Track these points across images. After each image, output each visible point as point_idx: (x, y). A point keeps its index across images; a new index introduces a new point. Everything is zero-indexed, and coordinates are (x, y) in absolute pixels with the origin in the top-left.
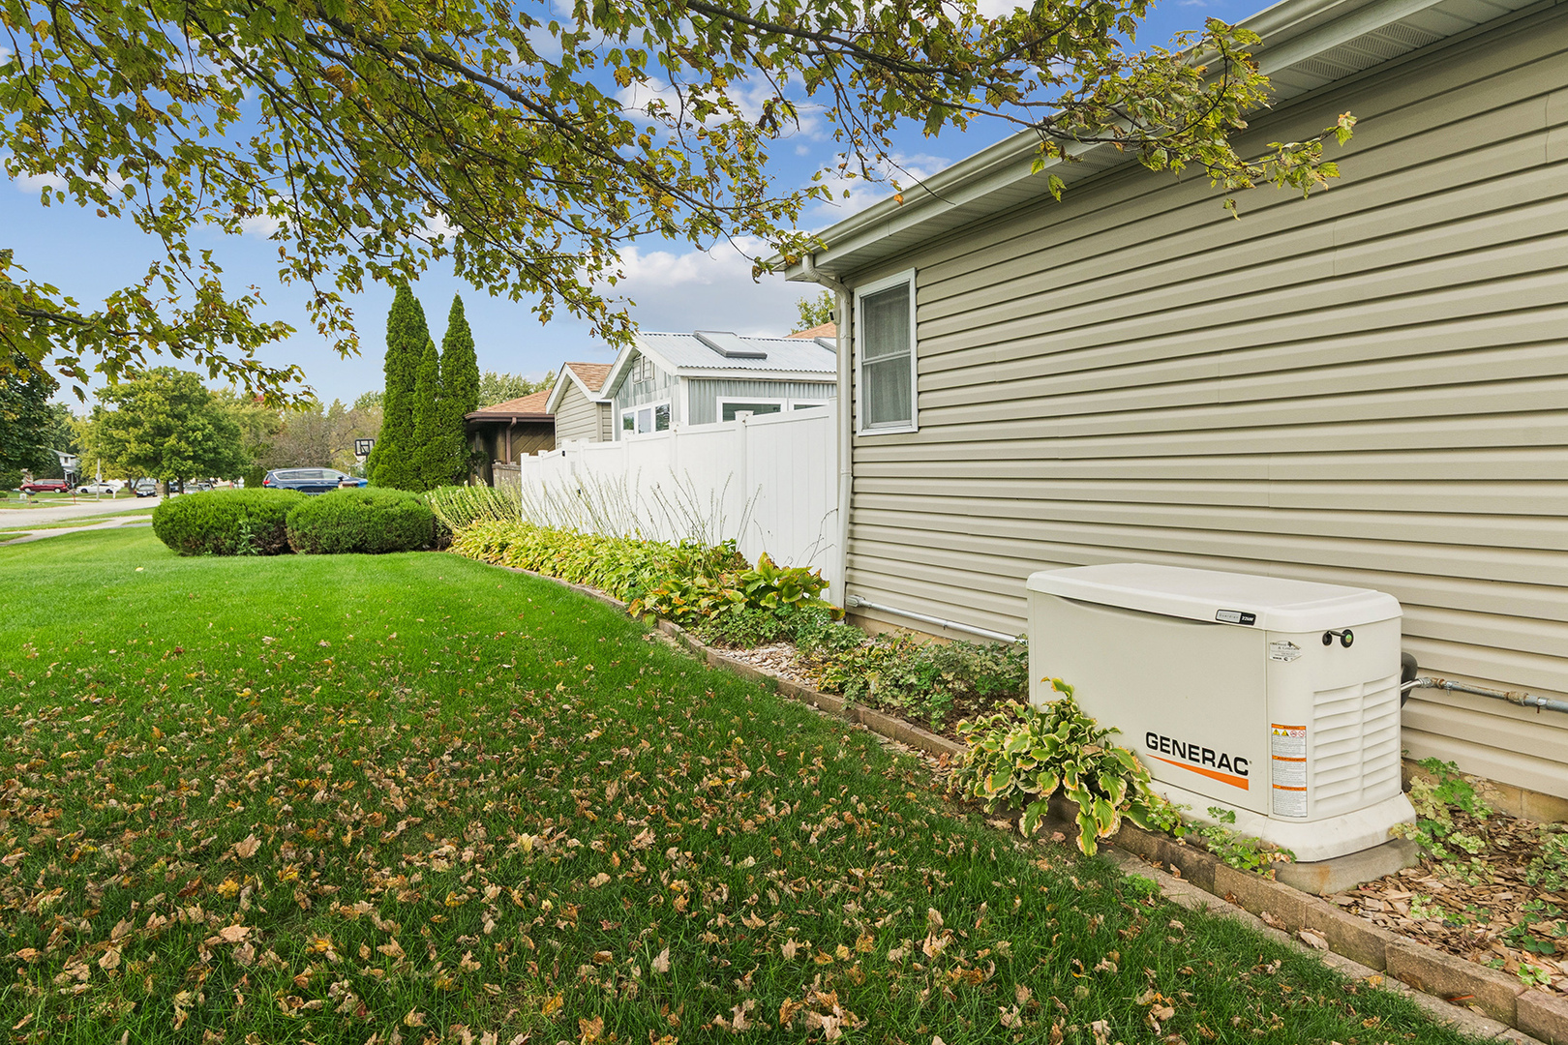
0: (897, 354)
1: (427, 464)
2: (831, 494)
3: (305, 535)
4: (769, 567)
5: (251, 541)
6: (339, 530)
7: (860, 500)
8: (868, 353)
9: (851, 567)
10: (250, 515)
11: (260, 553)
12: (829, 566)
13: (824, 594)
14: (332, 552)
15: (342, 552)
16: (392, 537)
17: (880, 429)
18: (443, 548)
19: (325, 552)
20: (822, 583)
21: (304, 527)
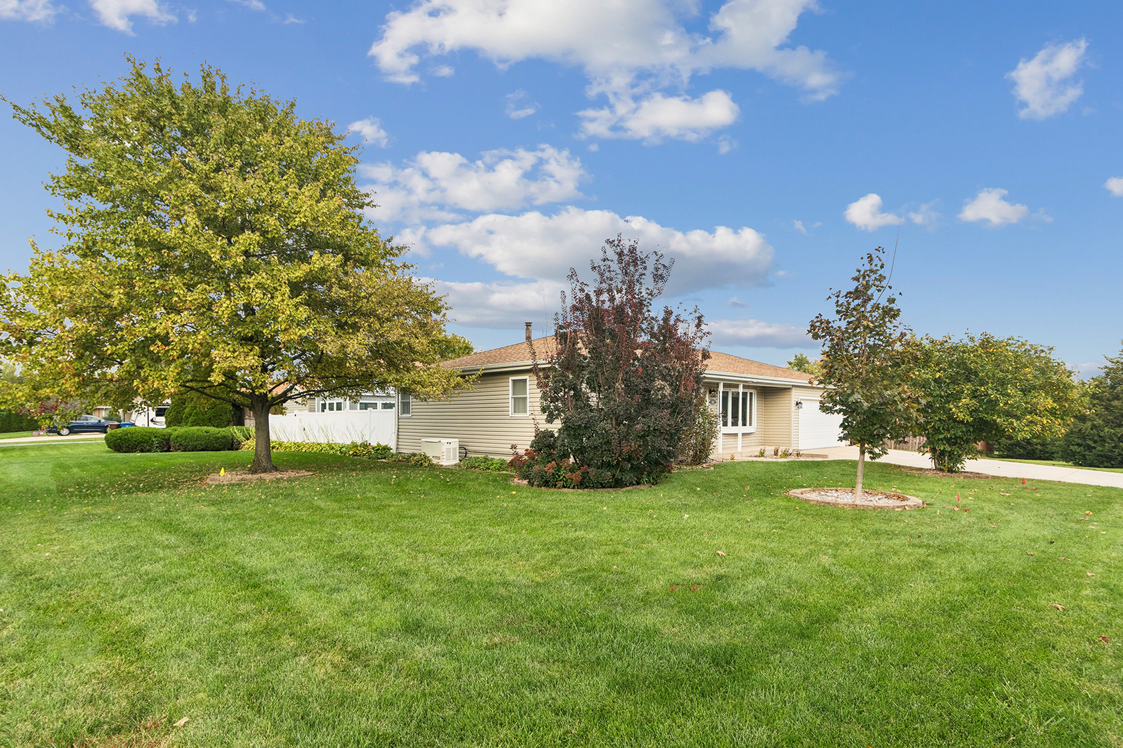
0: (408, 401)
1: (214, 417)
2: (394, 429)
3: (181, 445)
4: (379, 445)
5: (157, 447)
6: (196, 443)
7: (400, 430)
8: (402, 399)
9: (398, 445)
10: (156, 437)
11: (161, 452)
12: (392, 445)
13: (391, 451)
14: (193, 451)
15: (197, 451)
16: (217, 446)
17: (404, 415)
18: (237, 449)
19: (190, 451)
20: (391, 449)
21: (181, 441)
